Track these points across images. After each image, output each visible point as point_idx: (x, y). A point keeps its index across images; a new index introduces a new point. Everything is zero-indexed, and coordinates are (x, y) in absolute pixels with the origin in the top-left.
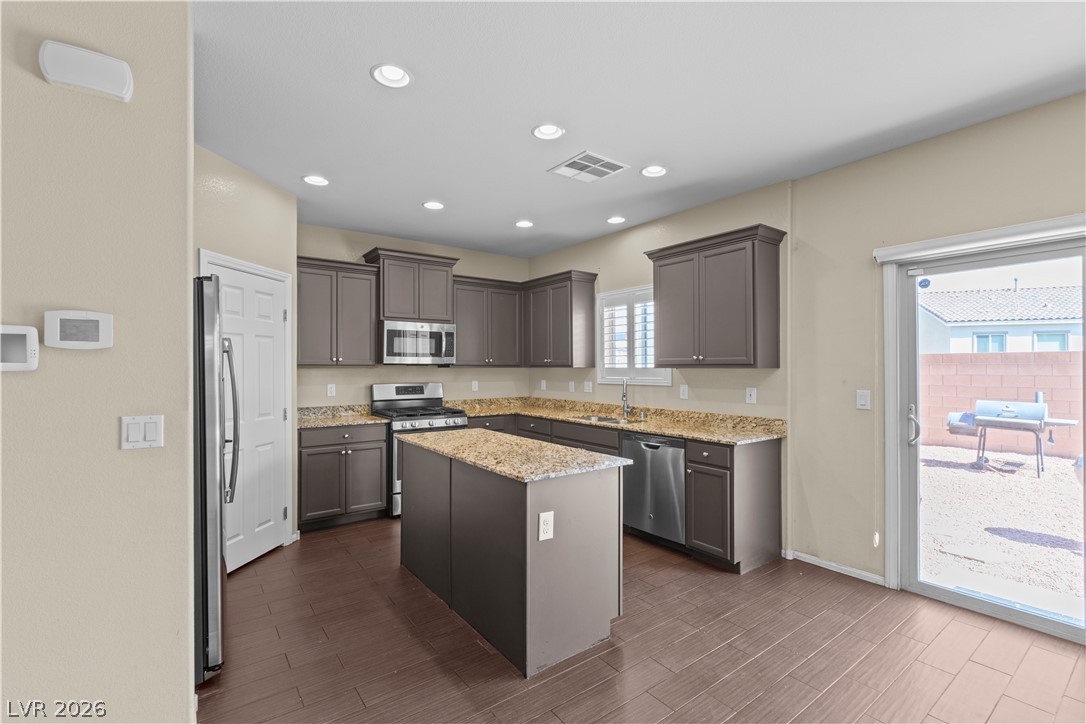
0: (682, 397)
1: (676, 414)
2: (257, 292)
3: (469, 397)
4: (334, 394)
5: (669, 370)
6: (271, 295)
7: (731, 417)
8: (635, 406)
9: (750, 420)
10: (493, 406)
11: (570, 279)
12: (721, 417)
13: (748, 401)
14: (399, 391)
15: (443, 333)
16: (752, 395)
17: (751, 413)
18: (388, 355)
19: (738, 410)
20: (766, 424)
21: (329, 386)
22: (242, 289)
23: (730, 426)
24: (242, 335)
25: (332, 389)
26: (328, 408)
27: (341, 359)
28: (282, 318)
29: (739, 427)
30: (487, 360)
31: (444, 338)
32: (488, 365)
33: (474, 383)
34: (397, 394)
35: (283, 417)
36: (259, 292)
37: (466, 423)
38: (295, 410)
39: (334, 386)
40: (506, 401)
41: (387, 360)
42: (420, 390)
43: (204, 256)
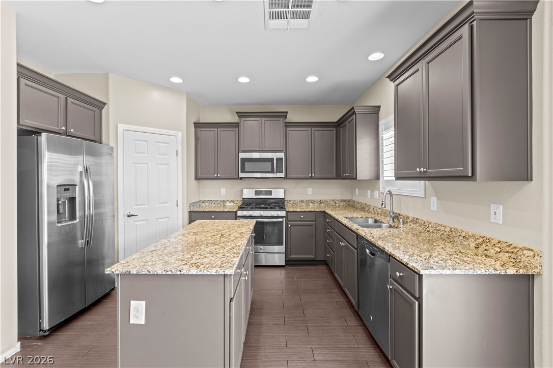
0: (432, 209)
1: (427, 224)
2: (157, 142)
3: (305, 198)
5: (422, 182)
6: (168, 143)
7: (473, 236)
8: (401, 213)
9: (493, 242)
10: (322, 205)
11: (354, 113)
12: (463, 234)
13: (492, 220)
14: (257, 193)
15: (275, 159)
16: (498, 213)
17: (496, 236)
18: (241, 173)
19: (482, 230)
20: (514, 252)
21: (222, 189)
22: (147, 141)
23: (473, 245)
24: (147, 164)
25: (223, 191)
26: (221, 201)
27: (219, 175)
28: (176, 154)
29: (481, 249)
30: (310, 175)
31: (275, 161)
32: (311, 178)
33: (308, 189)
34: (255, 195)
35: (176, 205)
36: (159, 142)
37: (285, 215)
38: (185, 201)
39: (224, 189)
40: (333, 202)
41: (241, 175)
42: (270, 193)
43: (121, 127)
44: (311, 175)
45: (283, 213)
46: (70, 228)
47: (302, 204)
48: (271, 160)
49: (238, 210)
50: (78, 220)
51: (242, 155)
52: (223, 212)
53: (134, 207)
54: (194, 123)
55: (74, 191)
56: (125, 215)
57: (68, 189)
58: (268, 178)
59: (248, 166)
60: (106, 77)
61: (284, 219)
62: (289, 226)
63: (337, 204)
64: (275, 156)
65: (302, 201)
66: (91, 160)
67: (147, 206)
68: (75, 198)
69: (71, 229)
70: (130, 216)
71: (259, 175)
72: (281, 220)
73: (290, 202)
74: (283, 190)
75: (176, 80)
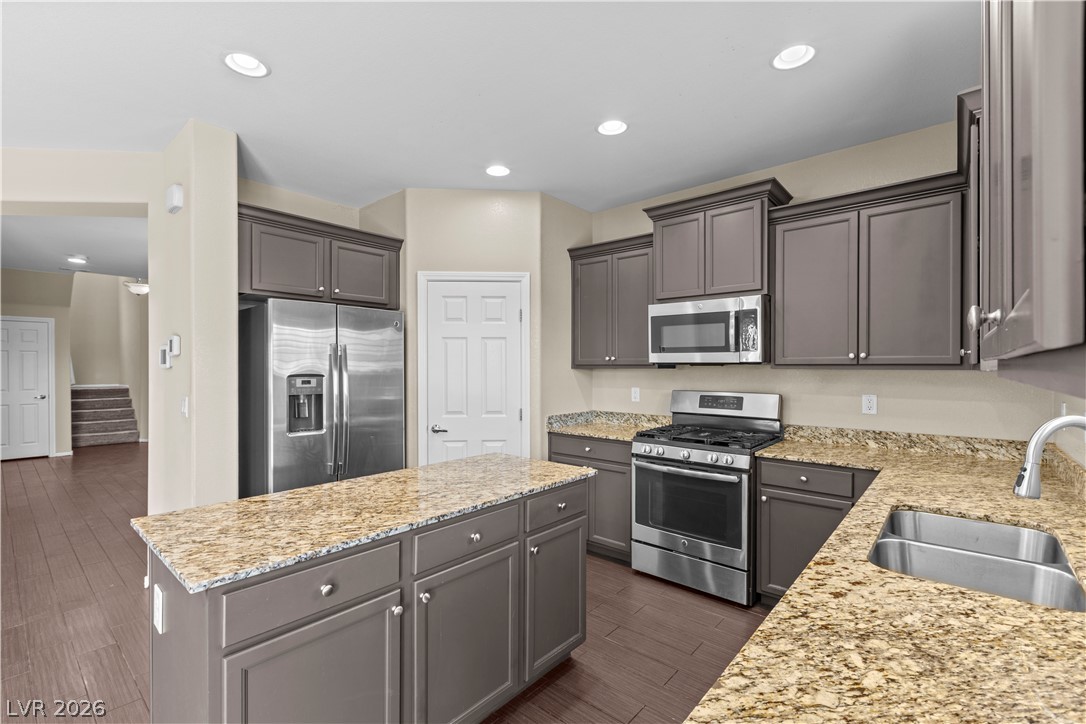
2: (483, 297)
3: (851, 424)
4: (638, 400)
6: (504, 297)
14: (704, 402)
15: (732, 314)
18: (653, 351)
21: (633, 389)
22: (465, 297)
24: (466, 338)
25: (635, 393)
26: (631, 415)
27: (614, 358)
28: (518, 318)
30: (852, 355)
31: (732, 321)
32: (857, 364)
33: (864, 398)
34: (701, 405)
35: (518, 417)
36: (486, 297)
37: (747, 467)
38: (538, 412)
39: (638, 390)
40: (961, 444)
41: (654, 358)
42: (738, 403)
43: (422, 276)
44: (857, 356)
45: (743, 461)
46: (309, 442)
47: (841, 440)
48: (722, 317)
49: (635, 439)
50: (325, 430)
51: (656, 310)
52: (607, 440)
53: (445, 416)
54: (569, 251)
55: (320, 384)
56: (430, 428)
57: (309, 382)
58: (722, 364)
59: (669, 335)
60: (402, 196)
61: (745, 477)
62: (764, 498)
63: (982, 456)
64: (731, 305)
65: (841, 432)
66: (354, 335)
67: (465, 416)
68: (321, 395)
69: (312, 444)
70: (438, 431)
71: (697, 357)
72: (733, 478)
73: (801, 433)
74: (776, 398)
75: (498, 171)
